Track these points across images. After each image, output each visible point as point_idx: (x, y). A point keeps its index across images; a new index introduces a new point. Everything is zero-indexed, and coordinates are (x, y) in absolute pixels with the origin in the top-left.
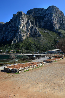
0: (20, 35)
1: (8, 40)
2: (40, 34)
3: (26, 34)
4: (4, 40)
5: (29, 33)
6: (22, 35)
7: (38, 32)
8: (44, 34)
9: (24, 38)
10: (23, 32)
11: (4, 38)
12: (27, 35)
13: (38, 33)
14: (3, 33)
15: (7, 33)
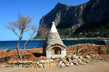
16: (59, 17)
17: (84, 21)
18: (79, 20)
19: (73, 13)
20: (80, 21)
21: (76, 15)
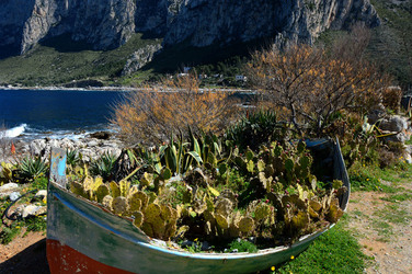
0: (302, 21)
1: (245, 37)
2: (375, 16)
3: (321, 16)
4: (229, 40)
5: (332, 14)
6: (308, 22)
7: (369, 8)
8: (389, 16)
9: (315, 33)
10: (311, 9)
11: (231, 32)
12: (323, 21)
13: (367, 12)
14: (224, 11)
15: (238, 10)
16: (46, 10)
17: (140, 35)
18: (123, 33)
19: (101, 7)
20: (127, 33)
21: (113, 15)
